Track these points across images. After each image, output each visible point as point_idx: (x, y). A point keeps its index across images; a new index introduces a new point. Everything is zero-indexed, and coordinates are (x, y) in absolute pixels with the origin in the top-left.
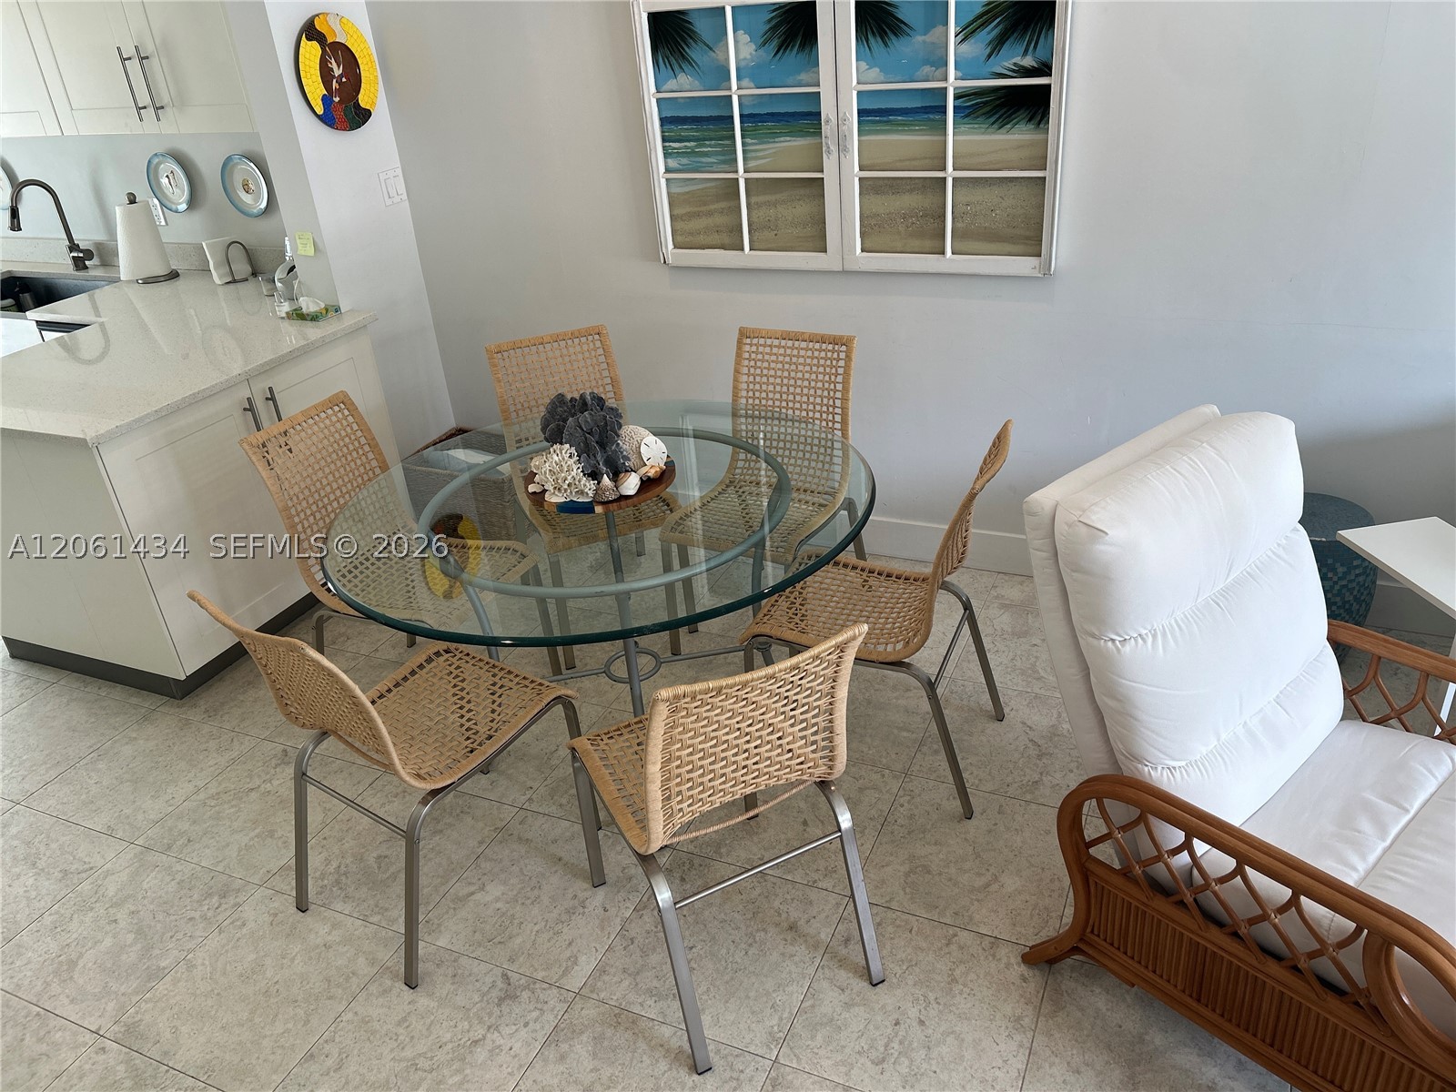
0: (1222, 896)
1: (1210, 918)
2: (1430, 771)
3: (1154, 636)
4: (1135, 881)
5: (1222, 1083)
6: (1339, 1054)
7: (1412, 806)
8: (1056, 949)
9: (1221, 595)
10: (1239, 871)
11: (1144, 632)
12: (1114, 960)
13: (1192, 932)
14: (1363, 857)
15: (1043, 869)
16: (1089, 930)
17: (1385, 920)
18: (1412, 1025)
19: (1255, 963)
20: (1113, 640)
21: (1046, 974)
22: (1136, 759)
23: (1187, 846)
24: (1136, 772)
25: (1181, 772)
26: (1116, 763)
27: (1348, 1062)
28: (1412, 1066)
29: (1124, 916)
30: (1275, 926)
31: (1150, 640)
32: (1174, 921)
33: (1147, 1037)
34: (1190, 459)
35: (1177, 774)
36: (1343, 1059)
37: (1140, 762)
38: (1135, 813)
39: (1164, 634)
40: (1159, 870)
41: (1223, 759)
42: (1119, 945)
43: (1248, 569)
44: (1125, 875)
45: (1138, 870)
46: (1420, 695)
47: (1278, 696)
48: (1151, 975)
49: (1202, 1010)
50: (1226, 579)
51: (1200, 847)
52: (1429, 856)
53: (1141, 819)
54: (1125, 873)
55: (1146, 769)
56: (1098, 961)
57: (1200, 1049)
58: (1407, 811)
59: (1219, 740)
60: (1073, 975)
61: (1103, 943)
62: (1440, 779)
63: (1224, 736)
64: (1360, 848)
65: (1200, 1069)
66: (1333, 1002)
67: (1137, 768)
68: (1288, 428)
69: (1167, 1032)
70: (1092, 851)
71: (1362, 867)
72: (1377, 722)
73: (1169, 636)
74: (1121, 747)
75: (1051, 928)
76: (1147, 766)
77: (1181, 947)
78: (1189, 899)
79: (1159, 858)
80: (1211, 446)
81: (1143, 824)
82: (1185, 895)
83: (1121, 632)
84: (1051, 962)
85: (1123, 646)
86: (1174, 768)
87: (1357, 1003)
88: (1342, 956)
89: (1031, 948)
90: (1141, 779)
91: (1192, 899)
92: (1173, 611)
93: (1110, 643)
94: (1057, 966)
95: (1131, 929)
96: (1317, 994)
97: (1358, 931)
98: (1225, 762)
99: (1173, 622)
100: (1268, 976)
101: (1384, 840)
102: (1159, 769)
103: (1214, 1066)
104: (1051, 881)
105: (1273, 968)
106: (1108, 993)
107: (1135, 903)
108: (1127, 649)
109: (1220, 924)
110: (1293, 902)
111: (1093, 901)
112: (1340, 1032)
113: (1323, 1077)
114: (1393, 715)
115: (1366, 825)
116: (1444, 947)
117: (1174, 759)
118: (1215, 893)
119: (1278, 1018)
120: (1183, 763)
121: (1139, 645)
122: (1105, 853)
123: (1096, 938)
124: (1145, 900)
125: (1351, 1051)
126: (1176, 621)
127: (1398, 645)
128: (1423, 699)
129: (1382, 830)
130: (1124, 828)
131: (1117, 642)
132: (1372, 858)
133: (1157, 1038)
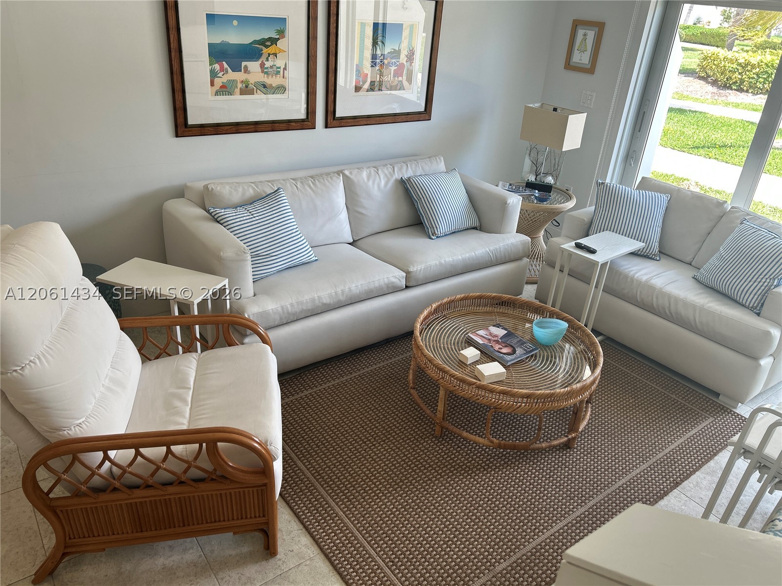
0: (134, 472)
1: (132, 487)
2: (190, 368)
3: (39, 358)
4: (85, 495)
5: (167, 562)
6: (214, 507)
7: (190, 385)
8: (52, 562)
9: (63, 324)
10: (138, 453)
11: (32, 358)
12: (89, 544)
13: (126, 500)
14: (184, 417)
15: (17, 529)
16: (67, 539)
17: (210, 434)
18: (237, 472)
19: (162, 493)
20: (15, 371)
21: (52, 581)
22: (57, 430)
23: (106, 457)
24: (60, 437)
25: (85, 424)
26: (45, 439)
27: (218, 506)
28: (243, 490)
29: (85, 517)
30: (165, 469)
31: (37, 361)
32: (114, 501)
33: (122, 570)
34: (12, 255)
35: (84, 426)
36: (216, 508)
37: (60, 430)
38: (69, 458)
39: (44, 356)
40: (96, 481)
41: (102, 407)
42: (89, 534)
43: (70, 306)
44: (76, 495)
45: (84, 488)
46: (170, 338)
47: (111, 365)
48: (113, 537)
49: (145, 534)
50: (62, 314)
51: (112, 454)
52: (208, 402)
53: (75, 459)
54: (77, 494)
55: (65, 432)
56: (79, 552)
57: (150, 555)
58: (190, 388)
59: (95, 398)
60: (68, 570)
61: (80, 540)
62: (195, 369)
63: (97, 395)
64: (180, 414)
65: (155, 564)
66: (202, 486)
67: (60, 435)
68: (57, 227)
69: (130, 560)
70: (51, 496)
71: (185, 421)
72: (157, 358)
73: (47, 355)
74: (45, 428)
75: (41, 556)
76: (65, 430)
77: (123, 510)
78: (117, 484)
79: (93, 474)
80: (20, 245)
81: (76, 461)
82: (115, 484)
83: (19, 364)
84: (51, 573)
85: (23, 371)
86: (80, 424)
87: (212, 479)
88: (199, 463)
89: (35, 574)
90: (64, 439)
91: (119, 484)
92: (43, 341)
93: (14, 374)
94: (56, 572)
95: (92, 521)
96: (195, 488)
97: (201, 446)
98: (104, 408)
99: (45, 347)
100: (170, 495)
101: (188, 405)
102: (73, 428)
103: (161, 557)
104: (26, 532)
105: (171, 489)
106: (91, 565)
107: (88, 506)
108: (27, 371)
109: (137, 487)
110: (169, 451)
111: (64, 521)
112: (210, 497)
113: (211, 522)
114: (162, 351)
115: (178, 403)
116: (236, 431)
117: (79, 419)
118: (130, 473)
119: (182, 512)
120: (84, 419)
121: (33, 367)
122: (59, 492)
123: (74, 540)
124: (94, 501)
125: (218, 501)
126: (46, 346)
127: (152, 319)
128: (172, 338)
129: (185, 401)
130: (66, 471)
131: (19, 371)
132: (187, 415)
133: (127, 567)
